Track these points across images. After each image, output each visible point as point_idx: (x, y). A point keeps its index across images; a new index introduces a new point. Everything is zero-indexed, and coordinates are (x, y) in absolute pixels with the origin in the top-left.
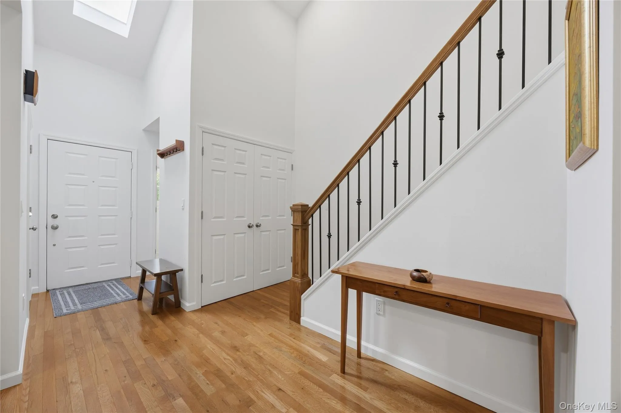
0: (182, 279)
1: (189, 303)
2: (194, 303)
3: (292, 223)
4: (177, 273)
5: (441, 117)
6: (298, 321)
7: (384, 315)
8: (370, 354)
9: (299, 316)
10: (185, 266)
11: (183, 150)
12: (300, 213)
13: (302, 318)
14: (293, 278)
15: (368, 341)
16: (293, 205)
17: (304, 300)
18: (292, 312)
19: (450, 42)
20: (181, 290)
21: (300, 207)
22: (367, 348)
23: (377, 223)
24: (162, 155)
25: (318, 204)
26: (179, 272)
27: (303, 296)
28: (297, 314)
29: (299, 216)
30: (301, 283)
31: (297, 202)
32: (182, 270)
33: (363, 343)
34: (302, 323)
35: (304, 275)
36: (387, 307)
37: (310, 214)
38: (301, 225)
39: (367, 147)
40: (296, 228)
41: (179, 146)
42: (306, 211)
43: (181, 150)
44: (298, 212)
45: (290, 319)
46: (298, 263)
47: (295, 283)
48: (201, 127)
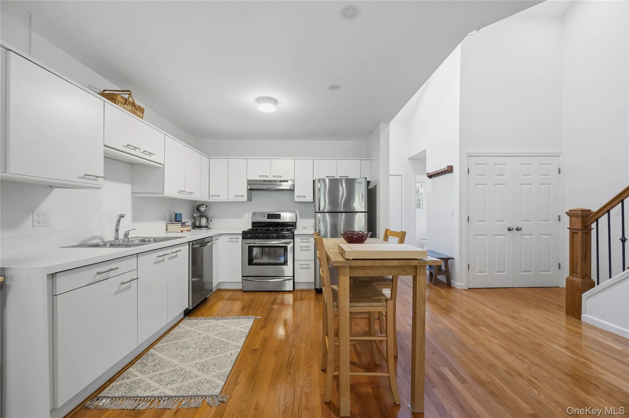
0: (452, 265)
1: (459, 283)
2: (464, 284)
3: (569, 227)
4: (448, 261)
6: (578, 318)
9: (580, 313)
10: (456, 256)
11: (452, 172)
12: (580, 218)
13: (583, 315)
14: (570, 277)
16: (570, 210)
17: (586, 298)
18: (569, 308)
20: (451, 273)
21: (580, 212)
24: (430, 176)
25: (606, 209)
26: (450, 260)
27: (584, 295)
28: (576, 310)
29: (579, 221)
30: (582, 283)
31: (575, 208)
32: (453, 258)
34: (583, 319)
35: (586, 275)
37: (595, 218)
38: (581, 228)
40: (574, 231)
41: (450, 170)
42: (587, 216)
43: (450, 172)
44: (576, 216)
45: (567, 313)
46: (577, 264)
47: (572, 282)
48: (467, 153)
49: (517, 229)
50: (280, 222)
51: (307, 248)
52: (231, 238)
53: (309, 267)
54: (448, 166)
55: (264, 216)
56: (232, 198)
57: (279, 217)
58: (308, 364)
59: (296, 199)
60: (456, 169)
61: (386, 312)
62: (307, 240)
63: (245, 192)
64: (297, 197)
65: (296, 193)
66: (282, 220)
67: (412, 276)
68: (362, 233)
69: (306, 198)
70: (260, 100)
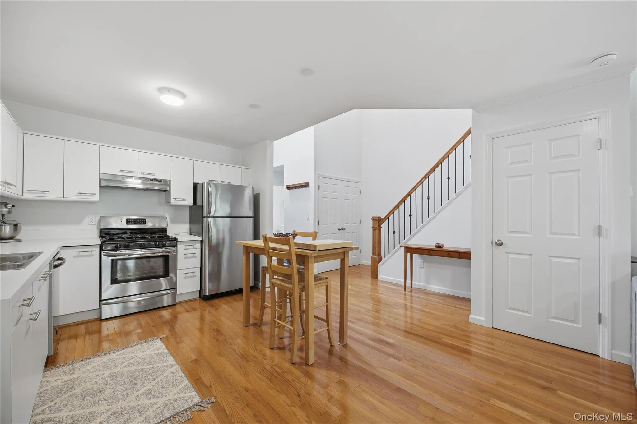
5: (449, 179)
6: (377, 278)
7: (423, 268)
8: (417, 287)
9: (377, 275)
11: (308, 187)
13: (379, 276)
14: (372, 256)
15: (415, 281)
16: (373, 217)
17: (380, 266)
18: (372, 274)
19: (452, 148)
21: (377, 218)
22: (415, 284)
23: (420, 226)
24: (289, 188)
25: (387, 217)
27: (379, 264)
28: (375, 274)
29: (376, 223)
30: (378, 258)
31: (374, 216)
33: (413, 282)
34: (379, 278)
35: (379, 254)
36: (425, 264)
37: (383, 221)
38: (377, 227)
39: (414, 189)
40: (374, 229)
41: (306, 185)
42: (380, 220)
43: (307, 187)
44: (376, 220)
45: (372, 277)
46: (376, 248)
47: (374, 258)
48: (318, 175)
49: (343, 229)
50: (146, 228)
51: (192, 255)
52: (80, 252)
53: (194, 275)
54: (305, 182)
55: (121, 221)
56: (71, 195)
57: (143, 222)
58: (256, 350)
59: (173, 202)
60: (311, 185)
61: (326, 286)
62: (192, 247)
63: (96, 189)
64: (174, 200)
65: (173, 195)
66: (147, 225)
67: (340, 259)
68: (286, 234)
69: (185, 201)
70: (161, 90)
